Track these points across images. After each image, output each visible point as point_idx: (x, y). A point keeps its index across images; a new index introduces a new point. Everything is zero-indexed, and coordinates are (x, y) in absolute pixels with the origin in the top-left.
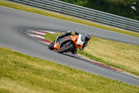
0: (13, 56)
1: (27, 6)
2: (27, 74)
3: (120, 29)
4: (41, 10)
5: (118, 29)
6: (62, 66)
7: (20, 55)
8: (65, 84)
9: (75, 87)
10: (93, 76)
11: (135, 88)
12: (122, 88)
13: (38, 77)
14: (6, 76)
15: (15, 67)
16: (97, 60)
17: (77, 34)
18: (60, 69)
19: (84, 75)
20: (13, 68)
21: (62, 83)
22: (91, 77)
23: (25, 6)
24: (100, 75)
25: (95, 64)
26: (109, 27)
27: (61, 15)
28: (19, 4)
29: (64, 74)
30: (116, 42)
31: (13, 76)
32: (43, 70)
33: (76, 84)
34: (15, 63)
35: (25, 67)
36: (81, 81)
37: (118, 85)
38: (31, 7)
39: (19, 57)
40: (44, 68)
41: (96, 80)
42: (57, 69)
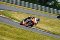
3: (31, 9)
5: (30, 9)
6: (6, 25)
8: (7, 33)
9: (12, 34)
10: (20, 29)
11: (38, 34)
12: (32, 34)
17: (34, 18)
21: (6, 32)
24: (23, 29)
26: (26, 8)
30: (29, 15)
33: (12, 33)
36: (14, 31)
37: (30, 33)
41: (21, 31)
42: (4, 26)
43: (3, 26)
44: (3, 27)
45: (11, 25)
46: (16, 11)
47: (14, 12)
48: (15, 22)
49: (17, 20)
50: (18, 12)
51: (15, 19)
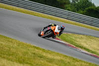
0: (33, 49)
1: (43, 14)
2: (42, 62)
4: (53, 17)
6: (67, 57)
7: (37, 48)
10: (90, 64)
13: (50, 64)
14: (27, 63)
15: (34, 56)
16: (93, 52)
17: (55, 25)
18: (66, 59)
19: (83, 63)
20: (32, 57)
22: (88, 64)
23: (41, 14)
24: (95, 63)
25: (91, 55)
27: (68, 20)
28: (37, 13)
29: (69, 62)
31: (33, 63)
32: (54, 60)
34: (34, 54)
35: (41, 57)
38: (46, 15)
39: (37, 50)
40: (55, 58)
42: (64, 59)
43: (62, 58)
44: (62, 61)
45: (75, 58)
46: (84, 35)
47: (81, 36)
48: (82, 52)
49: (85, 49)
50: (87, 35)
51: (82, 47)
